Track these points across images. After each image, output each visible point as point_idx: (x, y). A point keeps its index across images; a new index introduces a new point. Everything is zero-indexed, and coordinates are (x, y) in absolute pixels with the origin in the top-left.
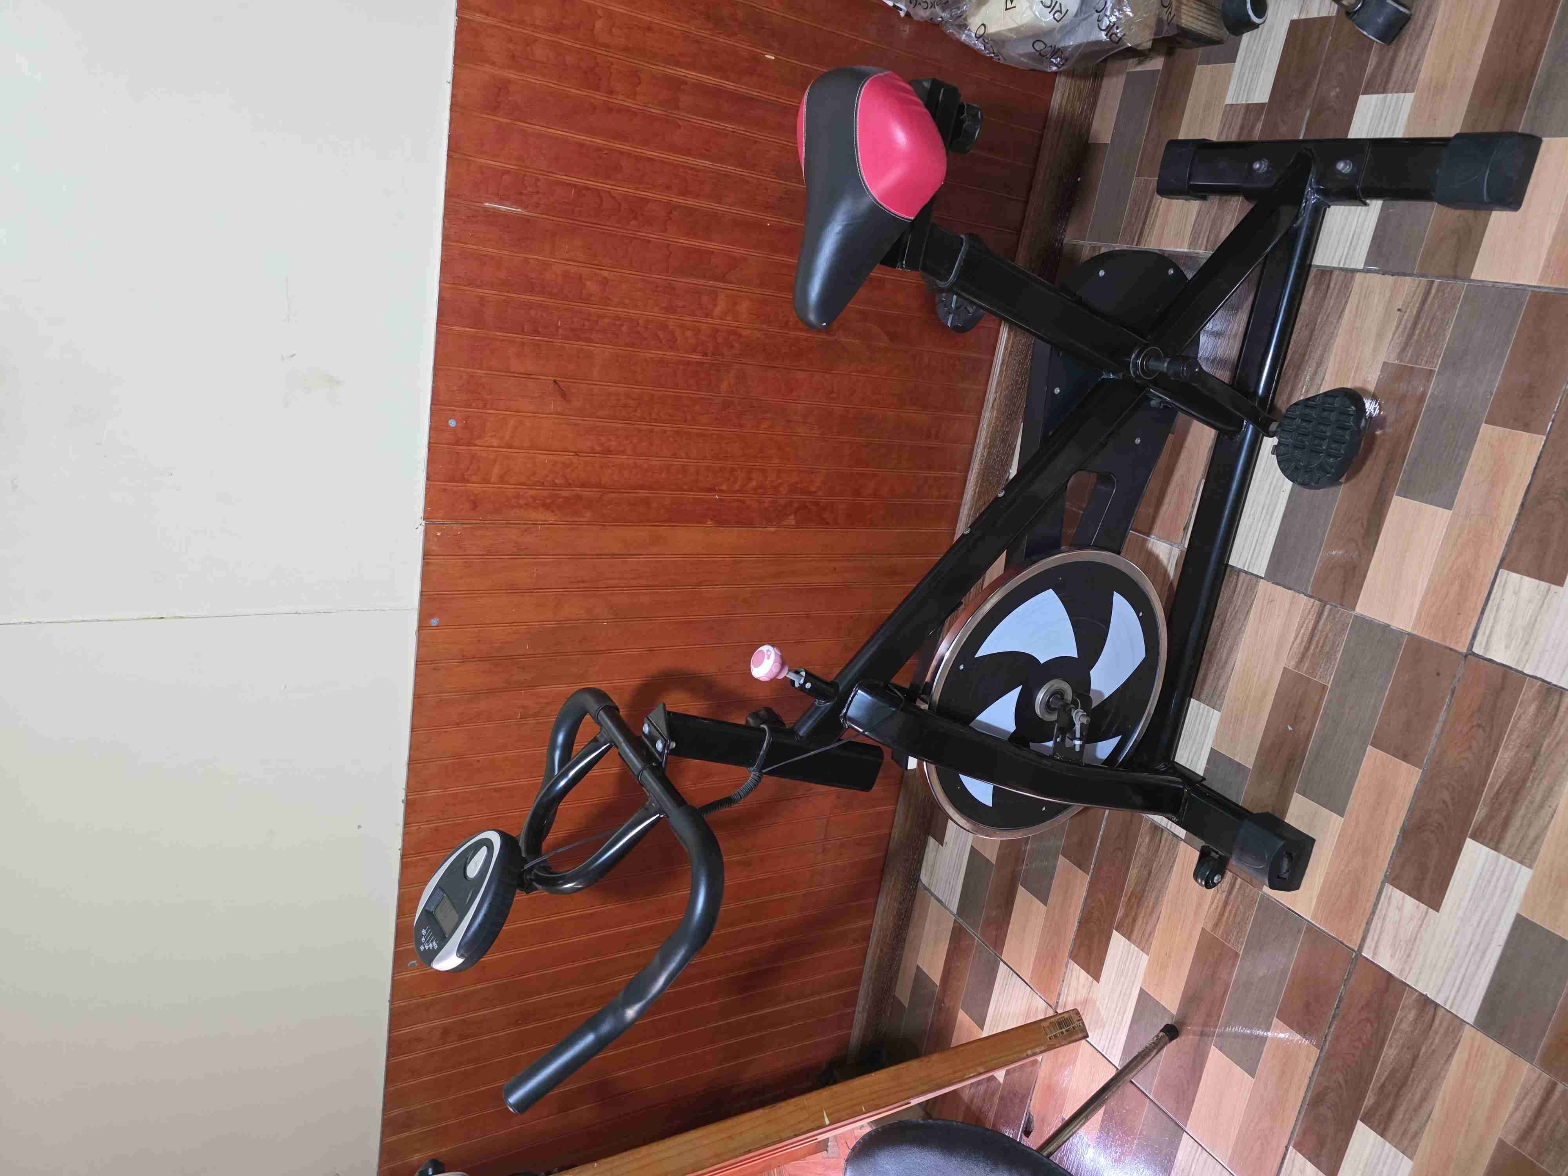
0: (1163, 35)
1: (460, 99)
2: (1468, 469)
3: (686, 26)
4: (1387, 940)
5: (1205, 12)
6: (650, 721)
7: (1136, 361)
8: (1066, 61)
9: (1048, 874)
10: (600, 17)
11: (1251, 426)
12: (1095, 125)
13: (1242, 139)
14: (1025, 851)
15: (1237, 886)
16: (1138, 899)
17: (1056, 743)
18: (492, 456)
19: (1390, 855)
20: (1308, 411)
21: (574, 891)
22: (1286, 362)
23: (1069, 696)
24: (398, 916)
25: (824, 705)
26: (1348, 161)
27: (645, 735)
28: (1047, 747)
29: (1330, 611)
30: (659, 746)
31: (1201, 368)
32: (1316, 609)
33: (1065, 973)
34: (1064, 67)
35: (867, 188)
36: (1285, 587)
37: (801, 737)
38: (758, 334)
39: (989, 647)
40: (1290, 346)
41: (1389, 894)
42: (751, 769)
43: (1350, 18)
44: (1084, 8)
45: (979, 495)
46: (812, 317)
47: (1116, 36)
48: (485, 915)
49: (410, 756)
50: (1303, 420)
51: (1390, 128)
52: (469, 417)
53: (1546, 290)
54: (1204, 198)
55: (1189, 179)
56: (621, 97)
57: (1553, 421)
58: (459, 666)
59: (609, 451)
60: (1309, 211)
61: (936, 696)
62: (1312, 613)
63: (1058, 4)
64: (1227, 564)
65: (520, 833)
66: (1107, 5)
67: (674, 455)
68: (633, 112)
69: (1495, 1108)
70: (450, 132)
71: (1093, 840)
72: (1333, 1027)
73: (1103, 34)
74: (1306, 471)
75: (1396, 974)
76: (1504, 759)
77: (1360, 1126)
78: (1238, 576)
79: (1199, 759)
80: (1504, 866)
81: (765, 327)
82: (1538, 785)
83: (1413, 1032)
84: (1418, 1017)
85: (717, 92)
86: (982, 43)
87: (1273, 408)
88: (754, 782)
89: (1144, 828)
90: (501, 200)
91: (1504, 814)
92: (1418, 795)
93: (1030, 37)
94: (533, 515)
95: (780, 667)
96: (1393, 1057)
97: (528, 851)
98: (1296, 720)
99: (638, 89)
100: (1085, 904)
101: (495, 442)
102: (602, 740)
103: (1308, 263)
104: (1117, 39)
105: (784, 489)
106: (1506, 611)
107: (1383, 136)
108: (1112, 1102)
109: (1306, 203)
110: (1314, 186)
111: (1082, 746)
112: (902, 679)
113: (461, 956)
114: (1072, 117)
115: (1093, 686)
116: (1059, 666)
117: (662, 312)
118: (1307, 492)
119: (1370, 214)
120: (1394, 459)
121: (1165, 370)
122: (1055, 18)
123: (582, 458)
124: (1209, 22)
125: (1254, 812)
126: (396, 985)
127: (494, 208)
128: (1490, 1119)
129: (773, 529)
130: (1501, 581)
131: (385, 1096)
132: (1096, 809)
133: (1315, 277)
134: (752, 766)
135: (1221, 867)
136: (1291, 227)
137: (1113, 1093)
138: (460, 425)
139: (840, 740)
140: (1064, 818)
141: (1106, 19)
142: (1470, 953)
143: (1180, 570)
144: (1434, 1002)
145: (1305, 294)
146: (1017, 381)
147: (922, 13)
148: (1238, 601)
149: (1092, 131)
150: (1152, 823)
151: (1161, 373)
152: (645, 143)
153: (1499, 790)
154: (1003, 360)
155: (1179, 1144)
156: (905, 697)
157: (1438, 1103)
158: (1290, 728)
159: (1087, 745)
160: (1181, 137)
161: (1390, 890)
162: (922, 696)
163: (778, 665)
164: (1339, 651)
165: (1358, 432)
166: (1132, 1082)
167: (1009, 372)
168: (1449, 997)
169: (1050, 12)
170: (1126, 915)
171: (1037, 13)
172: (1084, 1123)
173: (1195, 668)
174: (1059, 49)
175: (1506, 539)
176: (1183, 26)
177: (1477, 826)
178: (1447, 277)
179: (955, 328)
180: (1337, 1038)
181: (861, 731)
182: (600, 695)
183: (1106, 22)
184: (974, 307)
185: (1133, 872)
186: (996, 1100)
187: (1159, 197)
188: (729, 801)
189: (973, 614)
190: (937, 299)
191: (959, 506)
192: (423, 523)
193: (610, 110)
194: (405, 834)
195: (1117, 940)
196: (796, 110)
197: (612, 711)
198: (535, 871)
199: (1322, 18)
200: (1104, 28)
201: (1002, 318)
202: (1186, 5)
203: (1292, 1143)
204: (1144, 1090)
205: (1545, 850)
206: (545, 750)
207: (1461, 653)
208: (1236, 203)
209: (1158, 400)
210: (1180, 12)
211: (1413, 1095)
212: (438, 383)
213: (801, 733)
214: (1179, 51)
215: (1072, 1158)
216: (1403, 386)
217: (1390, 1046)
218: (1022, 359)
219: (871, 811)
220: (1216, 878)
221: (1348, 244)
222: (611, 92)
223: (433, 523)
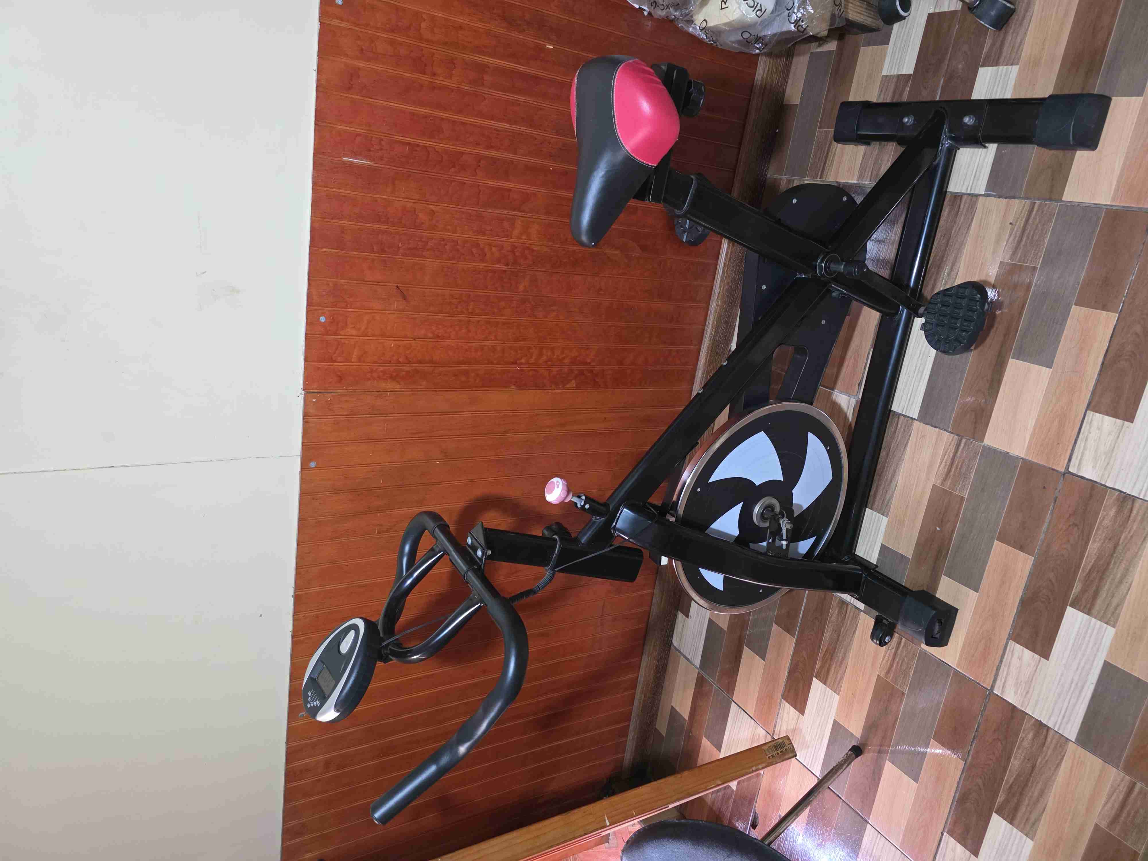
0: (836, 26)
1: (323, 82)
2: (1063, 337)
3: (488, 25)
4: (1011, 682)
5: (866, 9)
6: (473, 536)
7: (821, 264)
8: (766, 45)
9: (765, 637)
10: (425, 20)
11: (905, 310)
12: (788, 91)
13: (894, 101)
14: (748, 620)
15: (902, 644)
16: (831, 654)
17: (768, 543)
18: (353, 342)
19: (1013, 619)
20: (947, 299)
21: (419, 660)
22: (930, 262)
23: (777, 509)
24: (291, 680)
25: (599, 520)
26: (972, 116)
27: (469, 546)
28: (762, 546)
29: (965, 444)
30: (479, 553)
31: (868, 268)
32: (955, 442)
33: (779, 709)
34: (765, 50)
35: (622, 144)
36: (932, 426)
37: (582, 544)
38: (546, 249)
39: (718, 475)
40: (933, 251)
41: (1012, 648)
42: (547, 568)
43: (971, 12)
44: (778, 7)
45: (710, 362)
46: (584, 238)
47: (802, 27)
48: (354, 681)
49: (297, 563)
50: (942, 306)
51: (1001, 92)
52: (334, 314)
53: (1117, 208)
54: (868, 144)
55: (857, 130)
56: (441, 78)
57: (1123, 303)
58: (332, 496)
59: (438, 337)
60: (944, 152)
61: (681, 511)
62: (952, 444)
63: (759, 5)
64: (890, 410)
65: (379, 619)
66: (795, 5)
67: (486, 339)
68: (450, 89)
69: (1092, 800)
70: (316, 106)
71: (798, 611)
72: (974, 745)
73: (793, 25)
74: (946, 343)
75: (1019, 707)
76: (1093, 547)
77: (995, 817)
78: (898, 418)
79: (873, 552)
80: (1094, 627)
81: (550, 244)
82: (1118, 567)
83: (1031, 748)
84: (1035, 737)
85: (512, 73)
86: (704, 34)
87: (921, 295)
88: (550, 578)
89: (835, 603)
90: (355, 155)
91: (1094, 588)
92: (1032, 575)
93: (738, 29)
94: (383, 385)
95: (566, 493)
96: (1017, 766)
97: (385, 633)
98: (942, 524)
99: (454, 72)
100: (792, 659)
101: (354, 332)
102: (437, 550)
103: (944, 190)
104: (803, 30)
105: (566, 361)
106: (1092, 441)
107: (997, 97)
108: (815, 802)
109: (942, 146)
110: (947, 135)
111: (787, 545)
112: (656, 500)
113: (337, 711)
114: (771, 85)
115: (795, 501)
116: (770, 487)
117: (476, 234)
118: (947, 357)
119: (988, 154)
120: (1009, 332)
121: (842, 271)
122: (757, 15)
123: (419, 342)
124: (870, 15)
125: (914, 590)
126: (290, 730)
127: (350, 162)
128: (1088, 810)
129: (559, 391)
130: (1088, 420)
131: (284, 811)
132: (798, 591)
133: (950, 200)
134: (547, 565)
135: (890, 631)
136: (932, 164)
137: (816, 797)
138: (328, 320)
139: (612, 545)
140: (776, 597)
141: (794, 15)
142: (1072, 689)
143: (856, 414)
144: (1046, 726)
145: (942, 214)
146: (735, 279)
147: (660, 13)
148: (899, 436)
149: (786, 96)
150: (840, 599)
151: (839, 273)
152: (460, 112)
153: (1090, 570)
154: (725, 264)
155: (865, 832)
156: (658, 513)
157: (1051, 799)
158: (938, 529)
159: (792, 544)
160: (851, 99)
161: (1013, 645)
162: (670, 512)
163: (565, 493)
164: (973, 472)
165: (983, 313)
166: (829, 788)
167: (729, 272)
168: (1057, 721)
169: (753, 11)
170: (822, 667)
171: (744, 12)
172: (795, 819)
173: (869, 486)
174: (760, 38)
175: (1091, 388)
176: (850, 19)
177: (1074, 598)
178: (1046, 200)
179: (688, 242)
180: (977, 752)
181: (627, 538)
182: (435, 517)
183: (794, 18)
184: (703, 228)
185: (827, 635)
186: (731, 802)
187: (835, 143)
188: (531, 592)
189: (706, 450)
190: (676, 222)
191: (695, 370)
192: (303, 392)
193: (434, 88)
194: (294, 620)
195: (816, 685)
196: (570, 85)
197: (444, 528)
198: (390, 647)
199: (951, 11)
200: (792, 21)
201: (723, 236)
202: (852, 3)
203: (946, 830)
204: (838, 794)
205: (1125, 613)
206: (396, 556)
207: (1061, 473)
208: (891, 147)
209: (838, 293)
210: (848, 9)
211: (1033, 793)
212: (312, 290)
213: (583, 541)
214: (847, 37)
215: (787, 844)
216: (1015, 278)
217: (1015, 758)
218: (739, 262)
219: (634, 594)
220: (887, 638)
221: (973, 176)
222: (434, 74)
223: (310, 393)
